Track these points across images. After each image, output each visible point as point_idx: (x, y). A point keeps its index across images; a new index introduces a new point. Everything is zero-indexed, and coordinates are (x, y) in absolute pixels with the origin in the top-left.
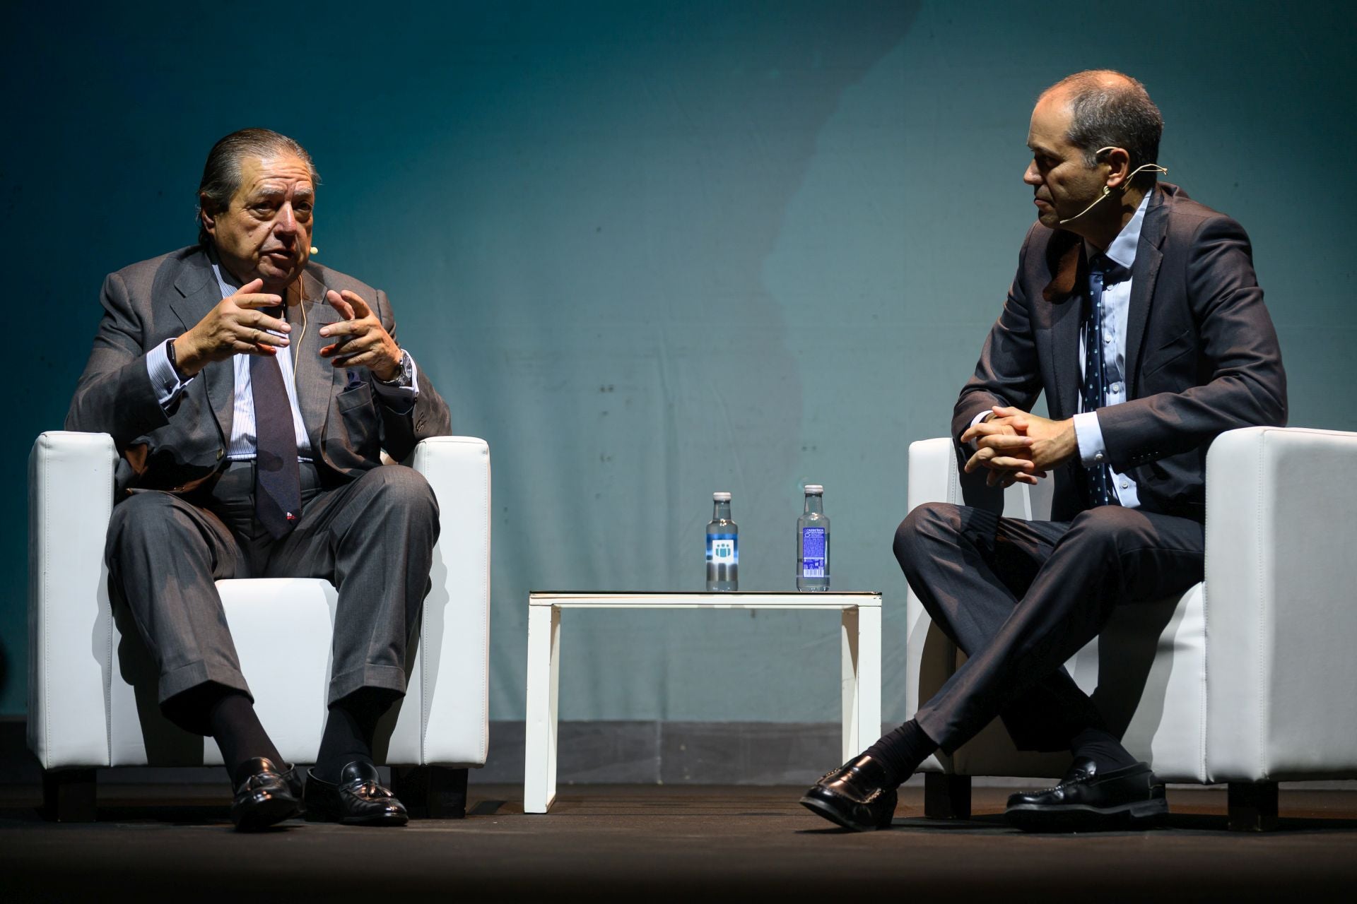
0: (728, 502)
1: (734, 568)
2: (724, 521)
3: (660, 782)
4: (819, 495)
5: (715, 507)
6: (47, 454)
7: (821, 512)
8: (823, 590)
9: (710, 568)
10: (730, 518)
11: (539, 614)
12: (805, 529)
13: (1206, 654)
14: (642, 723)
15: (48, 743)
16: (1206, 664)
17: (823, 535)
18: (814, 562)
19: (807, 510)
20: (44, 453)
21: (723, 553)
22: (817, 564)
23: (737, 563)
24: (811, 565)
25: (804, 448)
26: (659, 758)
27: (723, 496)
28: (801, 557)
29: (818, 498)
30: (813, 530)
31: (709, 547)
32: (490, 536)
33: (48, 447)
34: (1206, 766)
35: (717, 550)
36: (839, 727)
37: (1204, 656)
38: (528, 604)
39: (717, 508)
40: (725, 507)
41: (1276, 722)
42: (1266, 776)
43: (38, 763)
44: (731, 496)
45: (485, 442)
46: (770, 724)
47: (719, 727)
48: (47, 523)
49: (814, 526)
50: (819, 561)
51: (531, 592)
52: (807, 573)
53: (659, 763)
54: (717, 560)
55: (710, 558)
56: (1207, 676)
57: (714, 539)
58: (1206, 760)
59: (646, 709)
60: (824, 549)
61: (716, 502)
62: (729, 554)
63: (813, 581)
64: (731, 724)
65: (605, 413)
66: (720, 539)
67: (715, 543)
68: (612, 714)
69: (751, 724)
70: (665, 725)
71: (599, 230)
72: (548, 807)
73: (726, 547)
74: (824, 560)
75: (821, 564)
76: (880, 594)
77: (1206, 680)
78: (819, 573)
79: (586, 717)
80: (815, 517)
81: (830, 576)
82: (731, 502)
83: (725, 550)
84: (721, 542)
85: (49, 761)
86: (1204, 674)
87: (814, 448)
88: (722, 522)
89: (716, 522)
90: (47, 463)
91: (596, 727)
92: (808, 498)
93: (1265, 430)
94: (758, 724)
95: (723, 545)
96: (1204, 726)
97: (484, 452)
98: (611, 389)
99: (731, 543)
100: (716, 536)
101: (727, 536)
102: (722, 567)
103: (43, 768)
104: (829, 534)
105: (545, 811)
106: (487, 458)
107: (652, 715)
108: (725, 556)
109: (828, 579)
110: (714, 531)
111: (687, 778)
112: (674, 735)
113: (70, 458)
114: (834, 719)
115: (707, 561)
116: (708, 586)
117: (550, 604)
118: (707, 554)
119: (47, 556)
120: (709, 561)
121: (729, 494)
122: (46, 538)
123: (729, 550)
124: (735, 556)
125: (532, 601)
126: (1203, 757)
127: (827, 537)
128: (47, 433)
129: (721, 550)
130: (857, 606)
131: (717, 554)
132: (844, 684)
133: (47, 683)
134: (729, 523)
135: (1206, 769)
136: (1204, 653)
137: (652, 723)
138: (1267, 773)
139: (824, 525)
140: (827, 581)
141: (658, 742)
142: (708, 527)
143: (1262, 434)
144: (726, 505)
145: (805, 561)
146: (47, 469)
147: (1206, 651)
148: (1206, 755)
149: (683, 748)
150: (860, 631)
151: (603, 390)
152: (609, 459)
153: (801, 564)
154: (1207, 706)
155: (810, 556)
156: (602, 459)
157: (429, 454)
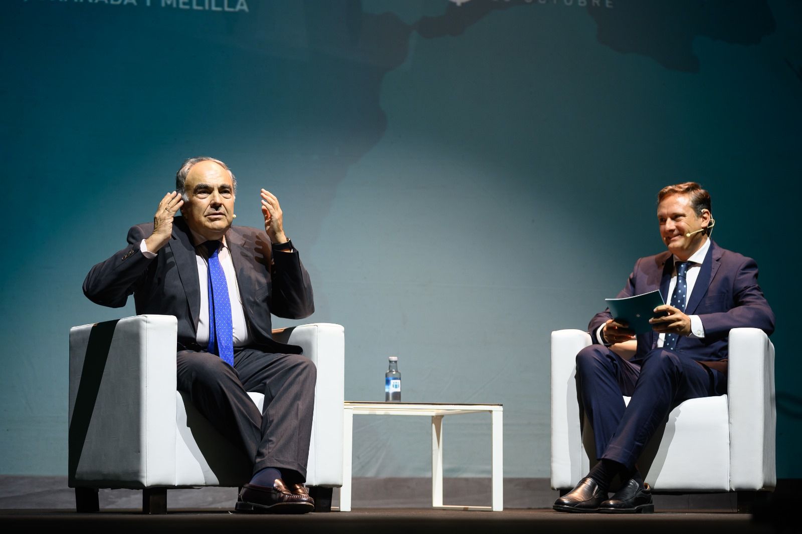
15: (148, 473)
16: (729, 436)
20: (146, 325)
27: (394, 358)
33: (148, 322)
44: (398, 359)
58: (730, 481)
61: (390, 362)
76: (502, 405)
77: (730, 444)
85: (148, 483)
86: (729, 441)
89: (391, 371)
90: (147, 330)
96: (729, 465)
103: (144, 486)
119: (147, 378)
121: (396, 357)
130: (492, 411)
135: (730, 485)
136: (728, 431)
138: (762, 486)
146: (147, 334)
148: (731, 478)
154: (730, 456)
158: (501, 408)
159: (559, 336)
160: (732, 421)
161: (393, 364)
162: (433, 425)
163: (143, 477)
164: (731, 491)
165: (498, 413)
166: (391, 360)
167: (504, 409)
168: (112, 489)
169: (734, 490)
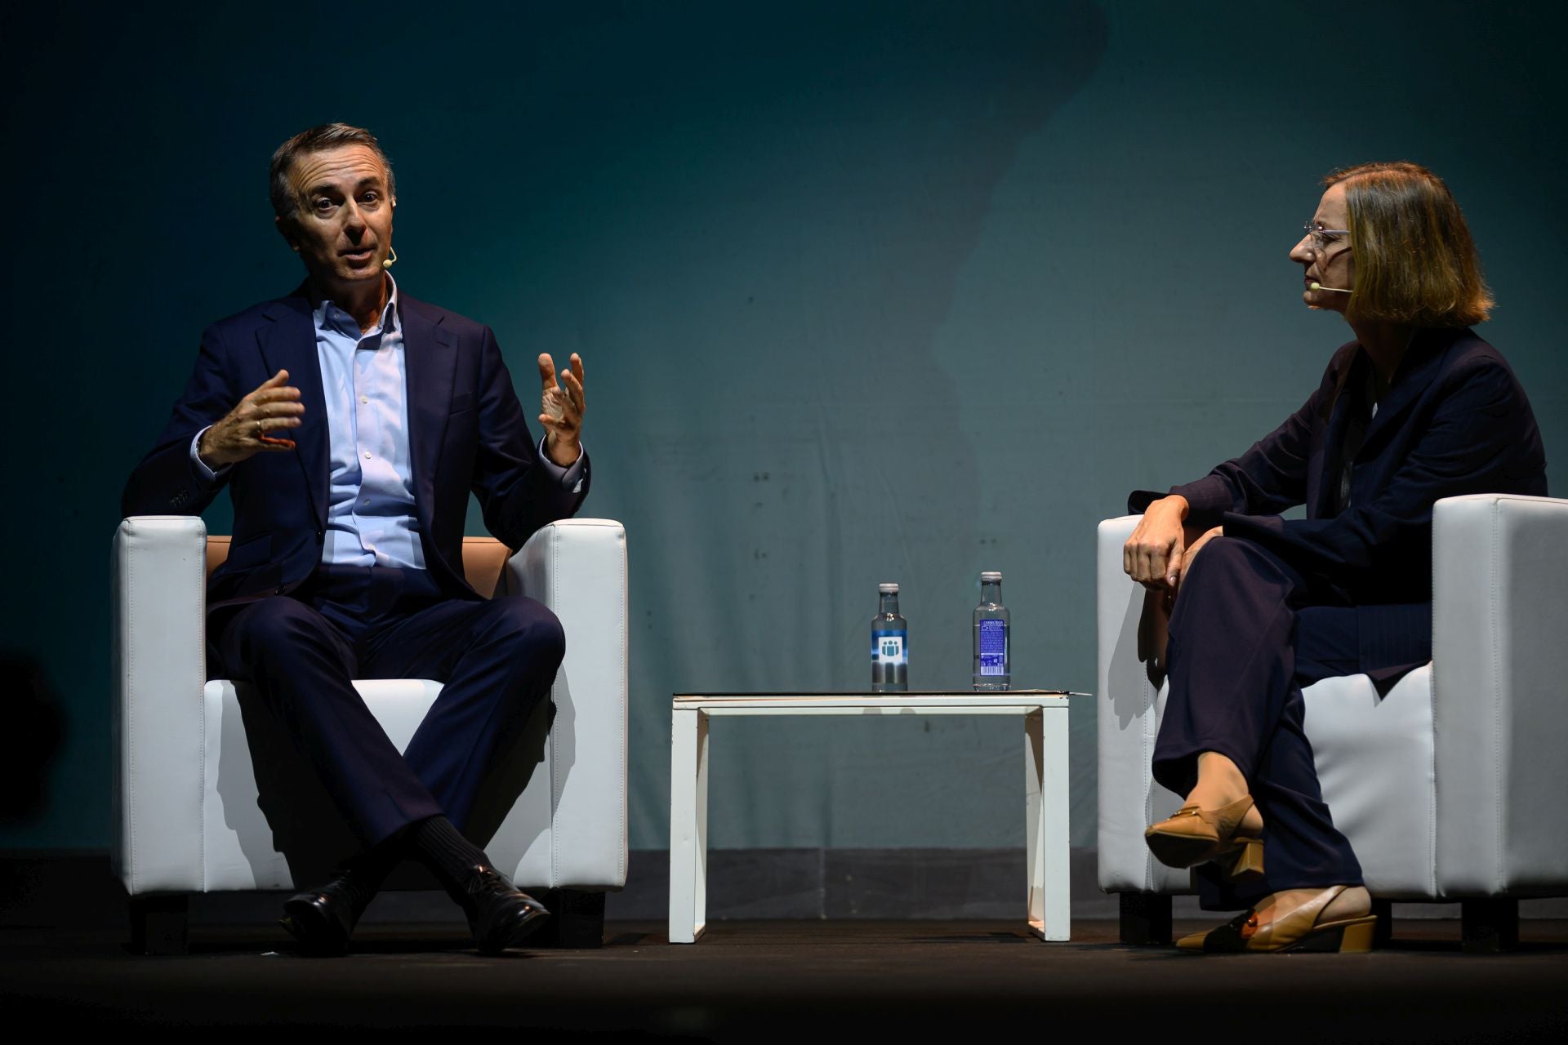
0: (895, 594)
1: (903, 669)
2: (892, 615)
3: (824, 917)
4: (998, 583)
5: (881, 600)
6: (130, 542)
7: (1000, 603)
8: (1003, 690)
9: (876, 667)
10: (898, 612)
11: (684, 720)
12: (982, 622)
13: (1435, 752)
14: (803, 851)
15: (134, 866)
16: (1435, 763)
17: (1003, 628)
18: (992, 658)
19: (983, 600)
20: (127, 540)
21: (891, 652)
22: (995, 661)
23: (907, 663)
24: (989, 661)
25: (983, 542)
26: (822, 890)
28: (977, 654)
29: (996, 587)
30: (991, 623)
31: (875, 645)
32: (627, 630)
33: (131, 534)
34: (1436, 878)
35: (884, 648)
36: (1023, 853)
37: (1433, 754)
38: (671, 708)
39: (883, 601)
40: (893, 600)
41: (1516, 827)
42: (1504, 889)
43: (123, 888)
45: (621, 525)
46: (948, 851)
47: (889, 854)
48: (130, 619)
49: (992, 617)
50: (998, 657)
51: (675, 695)
52: (984, 671)
53: (823, 895)
54: (884, 660)
55: (876, 657)
56: (1435, 776)
57: (881, 636)
58: (1436, 872)
59: (807, 835)
60: (1004, 644)
62: (897, 653)
63: (992, 679)
64: (903, 851)
65: (760, 504)
66: (888, 635)
67: (882, 640)
68: (769, 842)
69: (926, 850)
70: (828, 853)
71: (751, 299)
72: (695, 936)
73: (893, 645)
74: (1003, 656)
75: (1001, 659)
76: (1067, 693)
77: (1436, 781)
78: (998, 671)
79: (740, 844)
80: (993, 607)
81: (1010, 674)
82: (899, 595)
83: (893, 647)
84: (888, 639)
85: (135, 886)
86: (1433, 774)
87: (994, 541)
88: (889, 617)
90: (130, 552)
91: (751, 857)
92: (985, 587)
93: (1499, 499)
94: (934, 851)
95: (890, 643)
96: (1434, 834)
97: (620, 537)
98: (766, 477)
99: (899, 640)
100: (882, 633)
101: (895, 632)
102: (890, 666)
103: (128, 894)
104: (1008, 627)
105: (692, 941)
106: (623, 543)
107: (813, 843)
108: (893, 655)
109: (1009, 677)
110: (881, 629)
111: (854, 912)
112: (839, 864)
113: (157, 545)
114: (1019, 845)
115: (872, 661)
116: (873, 687)
117: (696, 707)
118: (873, 653)
119: (131, 656)
120: (875, 661)
121: (896, 585)
122: (130, 636)
123: (897, 648)
124: (904, 655)
125: (675, 705)
126: (1433, 869)
127: (1006, 631)
128: (130, 518)
129: (888, 648)
130: (1041, 707)
131: (884, 653)
132: (1029, 799)
133: (132, 799)
134: (897, 617)
135: (1436, 882)
136: (1433, 750)
137: (815, 851)
138: (1505, 885)
139: (1003, 616)
140: (1007, 679)
141: (822, 872)
142: (873, 623)
143: (1496, 503)
144: (894, 598)
145: (983, 657)
146: (130, 559)
147: (1435, 749)
148: (1436, 867)
149: (849, 878)
150: (1045, 734)
151: (756, 478)
152: (764, 555)
153: (978, 661)
154: (1437, 811)
155: (987, 651)
156: (756, 556)
157: (559, 538)
158: (1065, 700)
163: (127, 874)
164: (1439, 897)
169: (1443, 895)
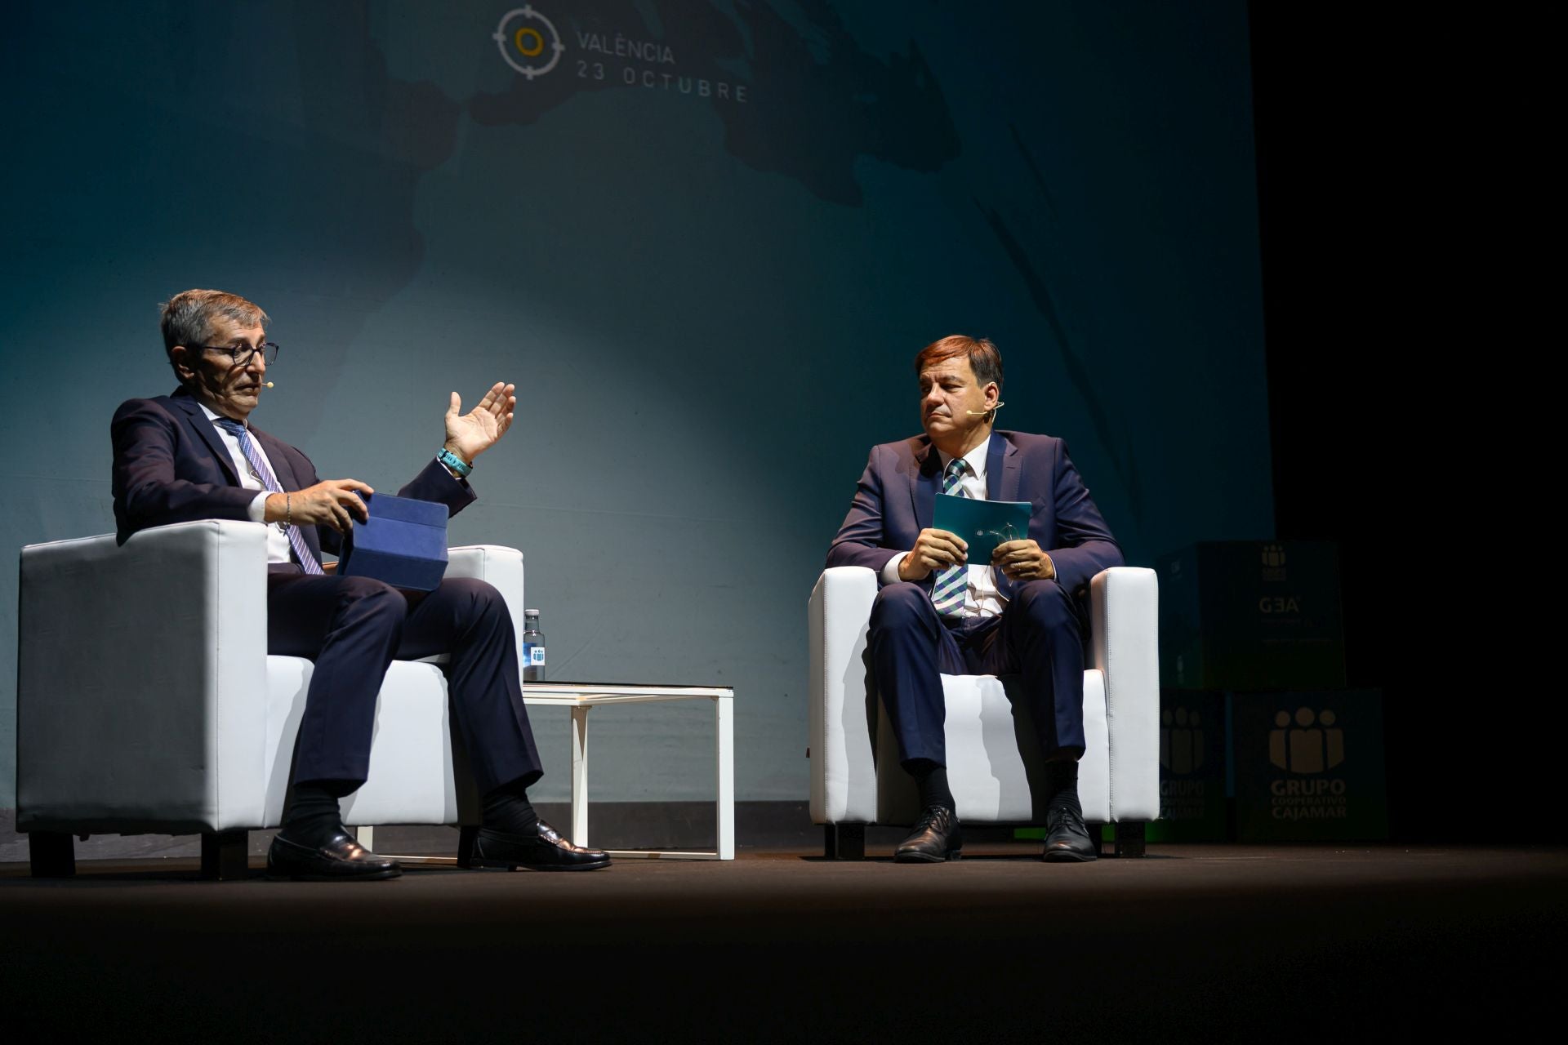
6: (221, 540)
15: (220, 807)
20: (217, 538)
33: (221, 533)
85: (220, 824)
90: (220, 548)
113: (239, 543)
119: (220, 634)
122: (220, 617)
130: (718, 697)
146: (220, 554)
158: (730, 693)
159: (835, 575)
160: (1113, 712)
161: (533, 621)
162: (575, 721)
163: (211, 813)
164: (1112, 822)
165: (726, 701)
166: (529, 614)
167: (734, 695)
168: (122, 835)
169: (1117, 821)
